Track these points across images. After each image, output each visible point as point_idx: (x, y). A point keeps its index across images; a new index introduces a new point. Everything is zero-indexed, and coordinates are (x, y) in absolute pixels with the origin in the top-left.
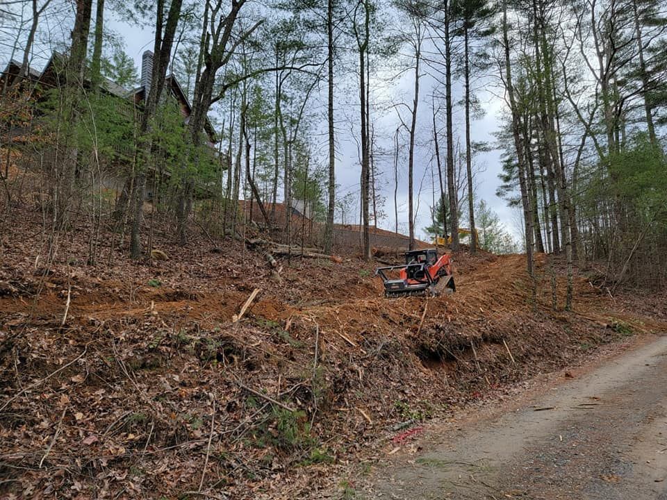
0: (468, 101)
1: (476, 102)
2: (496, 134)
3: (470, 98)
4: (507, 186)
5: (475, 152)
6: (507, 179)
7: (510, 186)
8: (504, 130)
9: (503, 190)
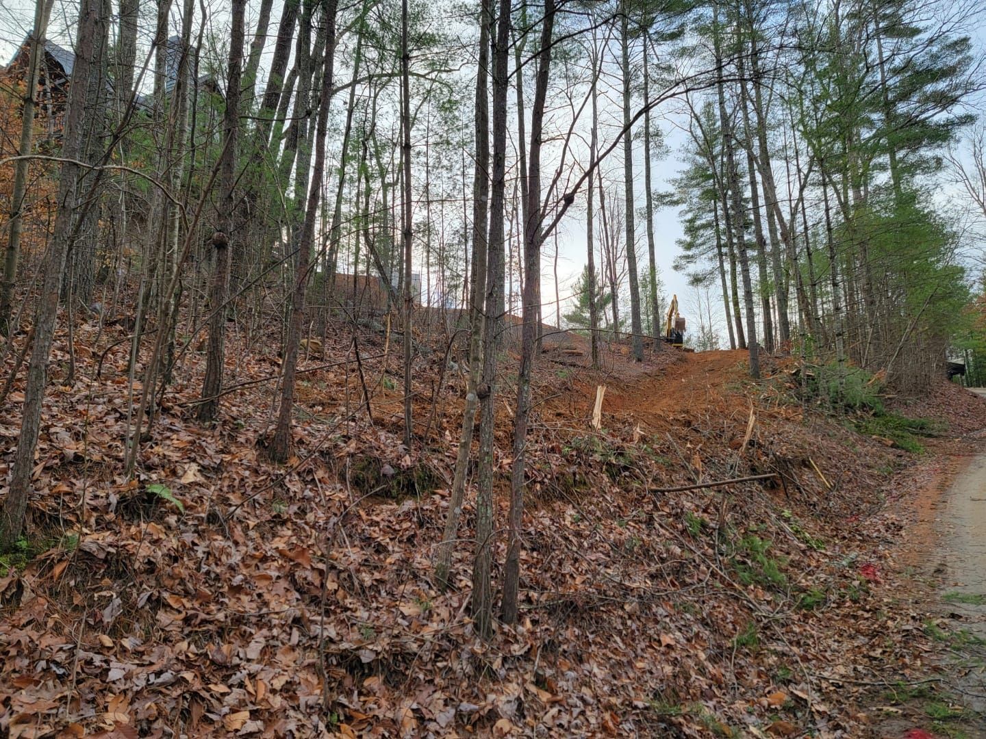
0: (647, 134)
1: (657, 135)
2: (675, 181)
3: (651, 130)
4: (687, 257)
5: (657, 206)
6: (689, 246)
7: (692, 257)
8: (684, 176)
9: (683, 262)
